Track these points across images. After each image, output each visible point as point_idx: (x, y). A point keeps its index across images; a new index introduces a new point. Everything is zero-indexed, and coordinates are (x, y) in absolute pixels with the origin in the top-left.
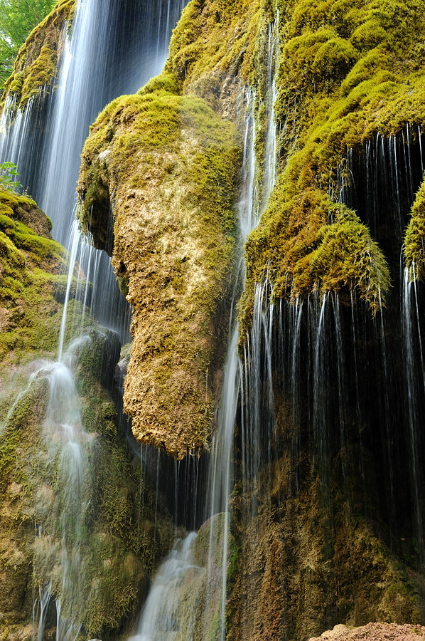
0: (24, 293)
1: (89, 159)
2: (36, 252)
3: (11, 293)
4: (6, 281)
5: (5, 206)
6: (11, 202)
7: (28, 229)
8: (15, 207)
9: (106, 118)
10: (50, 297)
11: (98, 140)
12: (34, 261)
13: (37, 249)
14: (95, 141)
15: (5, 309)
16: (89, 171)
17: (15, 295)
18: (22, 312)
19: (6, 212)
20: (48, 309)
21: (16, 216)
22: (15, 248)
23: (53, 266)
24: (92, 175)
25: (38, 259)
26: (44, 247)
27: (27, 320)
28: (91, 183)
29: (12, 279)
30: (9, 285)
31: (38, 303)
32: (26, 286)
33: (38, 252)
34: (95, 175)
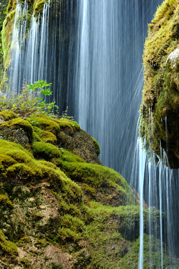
0: (86, 232)
1: (154, 63)
2: (90, 183)
3: (73, 233)
4: (65, 220)
5: (47, 132)
6: (51, 126)
7: (75, 156)
8: (56, 132)
9: (168, 12)
10: (117, 234)
11: (163, 39)
12: (88, 193)
13: (90, 178)
14: (159, 40)
15: (68, 254)
16: (158, 77)
17: (77, 236)
18: (87, 255)
19: (48, 139)
20: (117, 249)
21: (60, 142)
22: (68, 180)
23: (110, 197)
24: (162, 81)
25: (92, 190)
26: (97, 175)
27: (95, 265)
28: (162, 90)
29: (71, 217)
30: (69, 224)
31: (104, 243)
32: (86, 224)
33: (91, 182)
34: (167, 80)
